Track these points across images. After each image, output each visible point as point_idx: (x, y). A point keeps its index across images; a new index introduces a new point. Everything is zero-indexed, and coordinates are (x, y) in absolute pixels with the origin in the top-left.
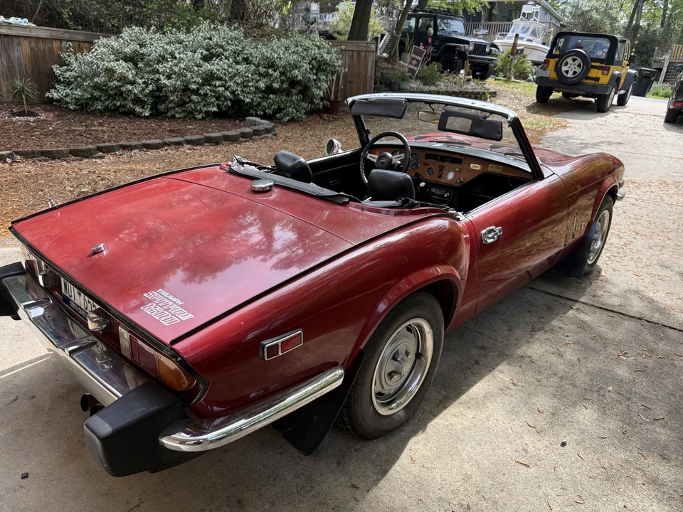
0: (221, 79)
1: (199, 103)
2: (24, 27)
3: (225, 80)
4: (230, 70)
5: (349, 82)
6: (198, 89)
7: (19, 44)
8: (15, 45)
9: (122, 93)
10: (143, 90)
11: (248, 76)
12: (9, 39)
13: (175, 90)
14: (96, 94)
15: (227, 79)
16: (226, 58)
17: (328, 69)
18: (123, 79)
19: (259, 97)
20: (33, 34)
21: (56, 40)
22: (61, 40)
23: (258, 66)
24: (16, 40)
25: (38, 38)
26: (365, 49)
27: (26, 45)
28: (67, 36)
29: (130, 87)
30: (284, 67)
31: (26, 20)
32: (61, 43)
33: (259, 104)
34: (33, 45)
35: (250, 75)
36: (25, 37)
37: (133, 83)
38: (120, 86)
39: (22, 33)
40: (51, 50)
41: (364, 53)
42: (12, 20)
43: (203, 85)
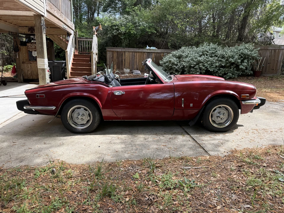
0: (202, 63)
1: (194, 71)
2: (154, 50)
3: (204, 63)
4: (207, 59)
5: (269, 63)
6: (194, 66)
7: (152, 55)
8: (151, 55)
9: (172, 68)
10: (179, 67)
11: (214, 62)
12: (149, 53)
13: (187, 67)
14: (166, 68)
15: (205, 62)
16: (207, 55)
17: (249, 58)
18: (173, 64)
19: (217, 69)
20: (156, 51)
21: (162, 53)
22: (164, 53)
23: (219, 58)
24: (151, 53)
25: (157, 53)
26: (278, 49)
27: (153, 55)
28: (166, 51)
29: (174, 66)
30: (227, 57)
31: (155, 48)
32: (164, 54)
33: (217, 72)
34: (156, 55)
35: (215, 61)
36: (154, 53)
37: (177, 65)
38: (172, 66)
39: (153, 51)
40: (160, 56)
41: (277, 51)
42: (151, 48)
43: (196, 65)
